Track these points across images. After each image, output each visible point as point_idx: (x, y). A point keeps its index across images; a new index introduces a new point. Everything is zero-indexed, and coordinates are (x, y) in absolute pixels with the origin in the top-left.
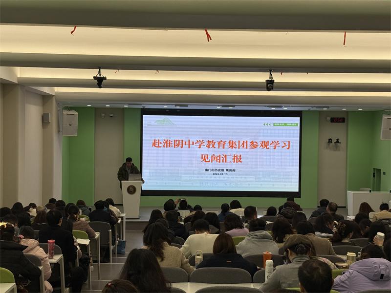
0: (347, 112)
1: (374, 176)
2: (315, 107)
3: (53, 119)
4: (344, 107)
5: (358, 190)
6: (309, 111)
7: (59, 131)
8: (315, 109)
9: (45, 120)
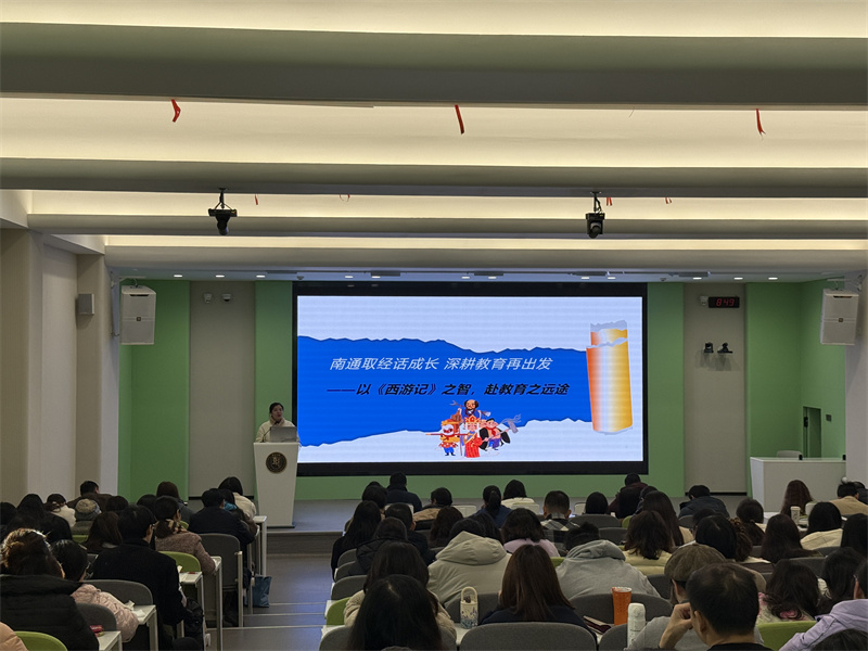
0: (743, 285)
1: (806, 425)
2: (676, 273)
3: (100, 307)
4: (738, 274)
5: (774, 455)
6: (663, 284)
7: (113, 335)
8: (676, 278)
9: (82, 309)
